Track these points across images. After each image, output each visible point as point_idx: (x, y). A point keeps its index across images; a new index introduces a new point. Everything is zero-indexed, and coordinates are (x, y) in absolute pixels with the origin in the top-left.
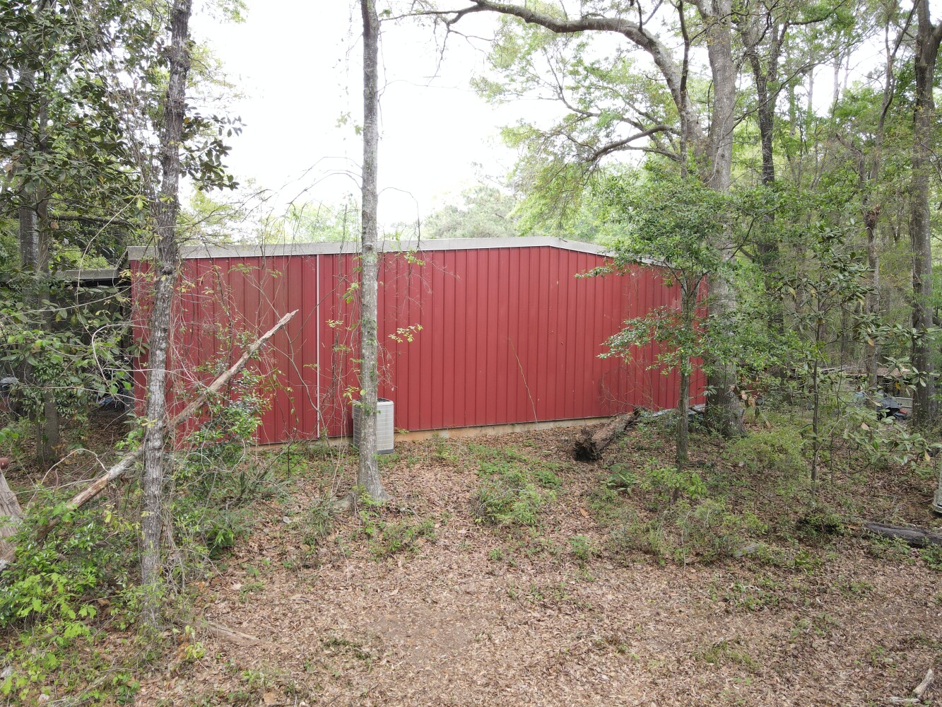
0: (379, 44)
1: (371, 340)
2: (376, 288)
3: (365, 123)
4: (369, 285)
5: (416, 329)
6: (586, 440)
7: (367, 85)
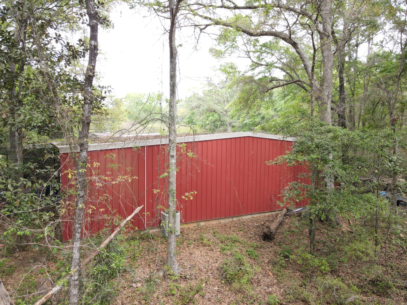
0: (177, 61)
1: (173, 198)
2: (176, 174)
3: (170, 98)
4: (172, 173)
5: (194, 193)
6: (268, 231)
7: (171, 80)
